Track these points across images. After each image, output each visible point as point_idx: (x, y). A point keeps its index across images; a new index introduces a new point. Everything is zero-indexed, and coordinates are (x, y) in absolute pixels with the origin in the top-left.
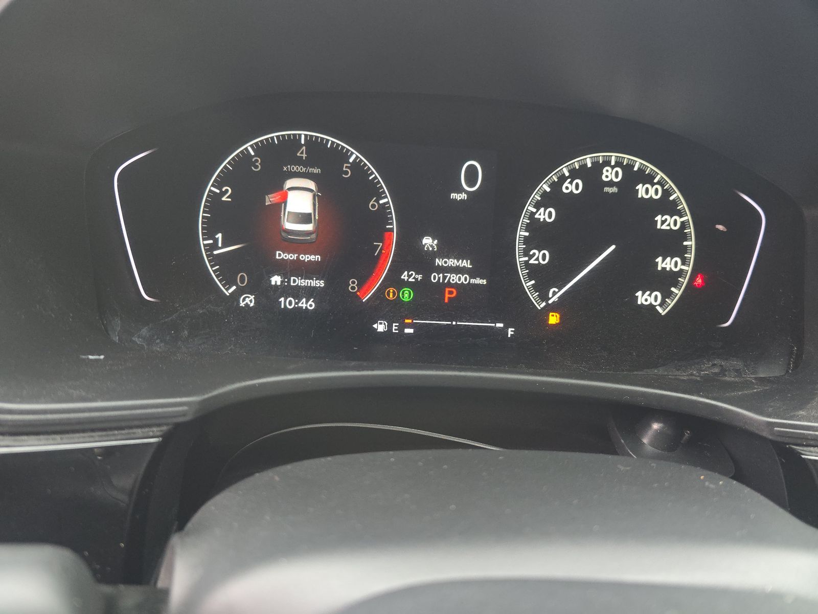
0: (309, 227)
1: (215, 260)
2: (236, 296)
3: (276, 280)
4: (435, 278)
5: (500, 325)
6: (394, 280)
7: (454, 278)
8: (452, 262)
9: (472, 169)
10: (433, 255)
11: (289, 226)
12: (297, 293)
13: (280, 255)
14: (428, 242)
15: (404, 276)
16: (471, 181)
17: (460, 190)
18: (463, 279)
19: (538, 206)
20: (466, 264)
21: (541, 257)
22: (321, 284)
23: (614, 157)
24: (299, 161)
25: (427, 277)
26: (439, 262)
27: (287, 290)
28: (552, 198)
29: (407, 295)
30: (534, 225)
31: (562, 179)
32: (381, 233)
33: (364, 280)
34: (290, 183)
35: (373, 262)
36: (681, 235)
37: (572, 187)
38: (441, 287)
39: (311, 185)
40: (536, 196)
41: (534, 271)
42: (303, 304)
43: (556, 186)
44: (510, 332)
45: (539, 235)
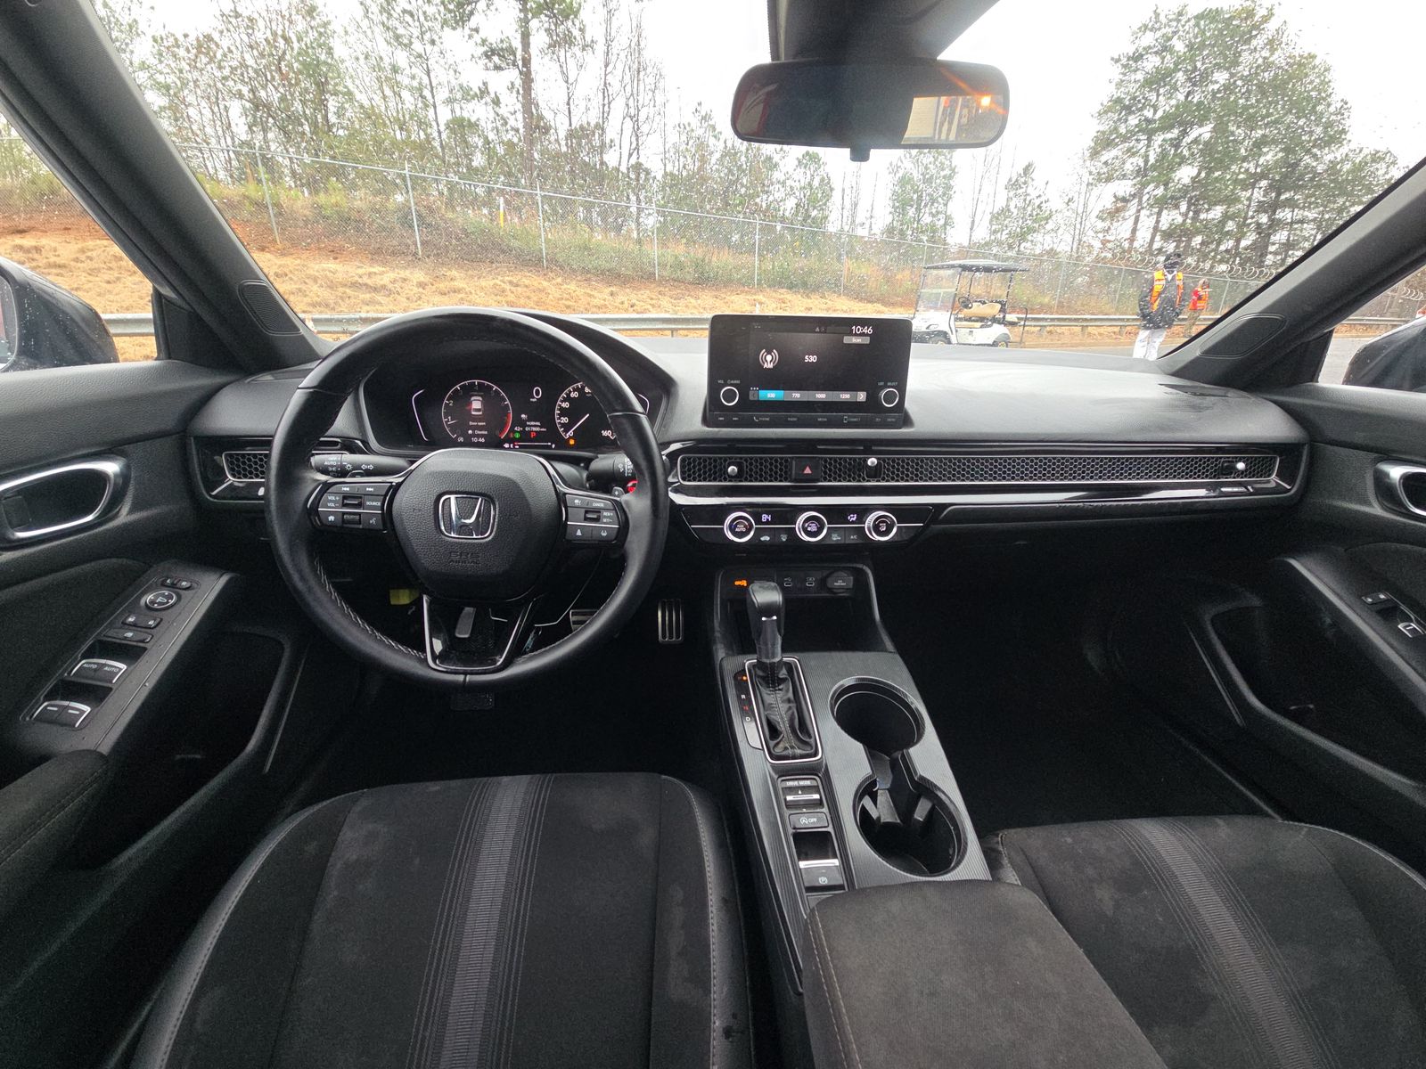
0: (481, 413)
1: (448, 426)
2: (457, 438)
3: (470, 432)
4: (527, 429)
5: (550, 443)
6: (512, 430)
7: (534, 429)
8: (533, 423)
9: (537, 390)
10: (525, 421)
11: (473, 413)
12: (478, 436)
13: (471, 423)
14: (523, 416)
15: (516, 429)
16: (537, 394)
17: (534, 398)
18: (538, 429)
19: (562, 402)
20: (538, 424)
21: (565, 420)
22: (486, 433)
24: (475, 391)
25: (524, 429)
26: (528, 423)
27: (474, 435)
28: (568, 399)
29: (517, 436)
30: (561, 409)
31: (570, 392)
32: (507, 415)
33: (502, 431)
34: (473, 398)
35: (505, 425)
37: (574, 395)
38: (530, 432)
39: (480, 398)
40: (561, 398)
41: (563, 425)
42: (480, 440)
43: (568, 395)
44: (553, 446)
45: (563, 412)
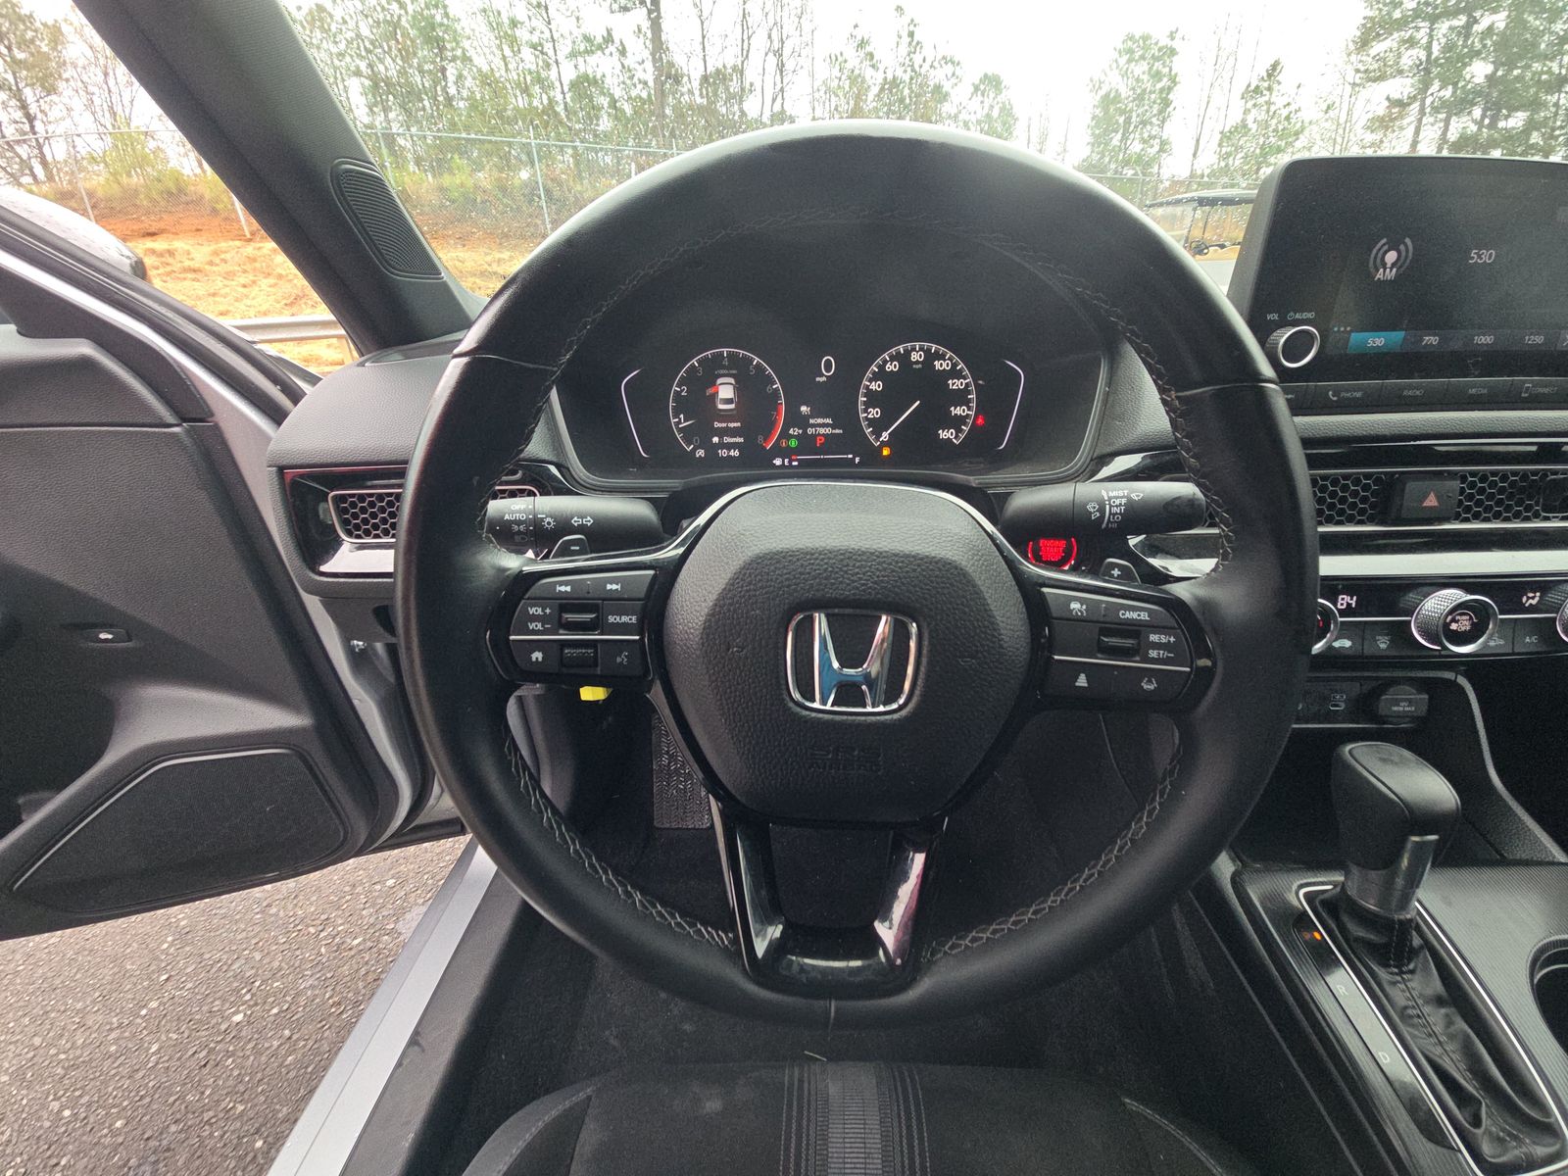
0: (732, 406)
1: (680, 430)
2: (694, 450)
3: (716, 440)
4: (810, 431)
5: (850, 456)
6: (785, 435)
7: (822, 431)
8: (820, 421)
9: (828, 361)
10: (806, 418)
11: (721, 407)
12: (730, 446)
13: (717, 425)
14: (804, 409)
15: (791, 431)
16: (828, 369)
17: (822, 375)
18: (828, 431)
19: (870, 381)
20: (829, 421)
21: (875, 413)
22: (741, 440)
23: (917, 345)
24: (724, 367)
25: (805, 432)
26: (811, 421)
27: (722, 445)
28: (881, 375)
29: (793, 443)
30: (869, 393)
31: (885, 362)
32: (776, 407)
33: (767, 439)
34: (719, 381)
35: (773, 424)
36: (966, 391)
37: (891, 367)
38: (815, 436)
39: (732, 381)
40: (869, 374)
41: (871, 422)
42: (732, 453)
43: (882, 367)
44: (857, 460)
45: (873, 399)
